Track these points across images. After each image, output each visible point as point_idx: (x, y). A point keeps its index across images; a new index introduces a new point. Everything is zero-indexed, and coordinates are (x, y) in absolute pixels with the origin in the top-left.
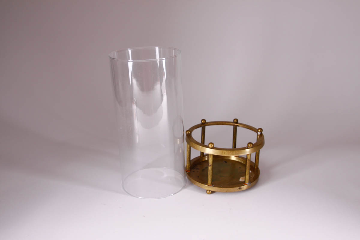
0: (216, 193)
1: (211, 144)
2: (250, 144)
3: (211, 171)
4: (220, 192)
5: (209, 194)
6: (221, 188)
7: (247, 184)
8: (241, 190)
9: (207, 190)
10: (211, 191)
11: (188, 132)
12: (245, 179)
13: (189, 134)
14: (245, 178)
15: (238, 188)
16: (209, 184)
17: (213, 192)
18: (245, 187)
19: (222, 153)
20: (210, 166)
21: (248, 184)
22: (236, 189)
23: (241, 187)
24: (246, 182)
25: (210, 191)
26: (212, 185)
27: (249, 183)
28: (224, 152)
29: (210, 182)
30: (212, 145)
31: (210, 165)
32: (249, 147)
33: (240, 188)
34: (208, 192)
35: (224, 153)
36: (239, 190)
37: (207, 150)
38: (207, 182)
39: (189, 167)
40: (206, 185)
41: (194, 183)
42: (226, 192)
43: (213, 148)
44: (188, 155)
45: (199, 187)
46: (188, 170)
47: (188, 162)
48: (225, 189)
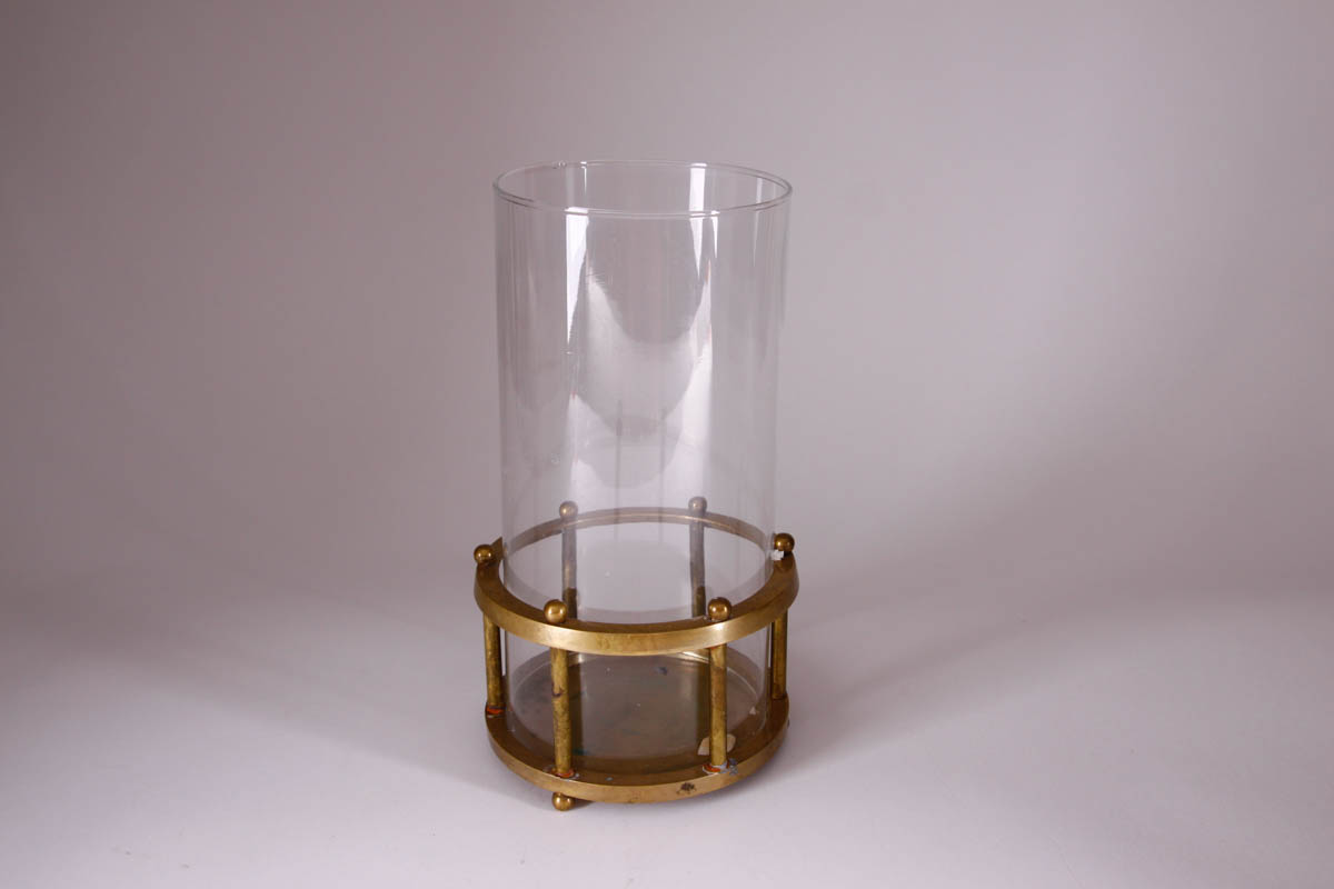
0: (591, 805)
2: (720, 606)
3: (566, 718)
4: (606, 801)
5: (561, 809)
7: (718, 770)
8: (693, 792)
9: (555, 795)
10: (573, 799)
11: (484, 552)
12: (711, 747)
13: (485, 561)
14: (711, 743)
15: (678, 785)
16: (560, 771)
17: (577, 803)
18: (713, 779)
19: (600, 642)
20: (559, 695)
21: (722, 767)
22: (671, 789)
23: (692, 782)
24: (715, 759)
25: (564, 797)
26: (575, 771)
27: (728, 766)
28: (603, 640)
29: (562, 759)
30: (557, 612)
31: (556, 691)
32: (716, 618)
33: (687, 788)
34: (558, 800)
35: (604, 646)
36: (682, 792)
37: (539, 630)
38: (553, 760)
39: (498, 694)
40: (550, 772)
41: (508, 764)
42: (630, 802)
43: (561, 623)
44: (489, 647)
45: (526, 779)
46: (495, 708)
47: (491, 676)
48: (624, 791)
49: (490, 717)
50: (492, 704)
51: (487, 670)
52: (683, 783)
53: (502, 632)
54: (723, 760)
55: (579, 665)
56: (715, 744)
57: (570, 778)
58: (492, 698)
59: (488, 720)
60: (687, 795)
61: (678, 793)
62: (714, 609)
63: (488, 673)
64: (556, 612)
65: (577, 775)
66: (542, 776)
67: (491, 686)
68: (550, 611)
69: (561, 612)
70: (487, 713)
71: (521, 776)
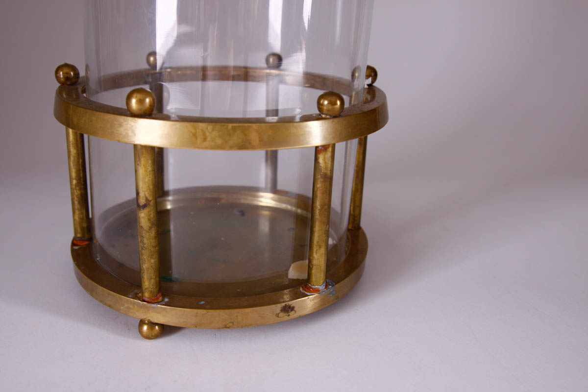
0: (186, 330)
1: (139, 96)
2: (333, 99)
3: (153, 233)
4: (198, 326)
5: (148, 337)
6: (204, 311)
7: (317, 291)
8: (293, 315)
9: (142, 323)
10: (162, 326)
11: (66, 70)
12: (310, 268)
14: (310, 263)
15: (278, 307)
16: (147, 295)
17: (166, 330)
18: (309, 302)
19: (195, 135)
20: (145, 206)
21: (321, 287)
22: (270, 311)
23: (293, 303)
24: (314, 279)
25: (152, 324)
26: (164, 296)
27: (326, 287)
28: (199, 132)
29: (148, 282)
31: (142, 201)
33: (288, 309)
34: (145, 328)
35: (201, 137)
36: (282, 314)
37: (120, 125)
38: (139, 286)
39: (85, 225)
40: (136, 297)
41: (91, 292)
42: (226, 327)
43: (147, 114)
44: (74, 175)
45: (110, 306)
46: (81, 239)
47: (77, 206)
48: (220, 315)
49: (76, 248)
50: (79, 235)
51: (73, 199)
52: (284, 304)
53: (86, 136)
54: (322, 282)
55: (168, 211)
56: (315, 262)
57: (158, 303)
58: (79, 230)
59: (73, 251)
60: (286, 318)
61: (277, 315)
62: (326, 102)
63: (73, 203)
64: (141, 102)
65: (166, 300)
66: (128, 302)
67: (77, 218)
68: (134, 102)
69: (148, 100)
70: (73, 244)
71: (106, 304)
